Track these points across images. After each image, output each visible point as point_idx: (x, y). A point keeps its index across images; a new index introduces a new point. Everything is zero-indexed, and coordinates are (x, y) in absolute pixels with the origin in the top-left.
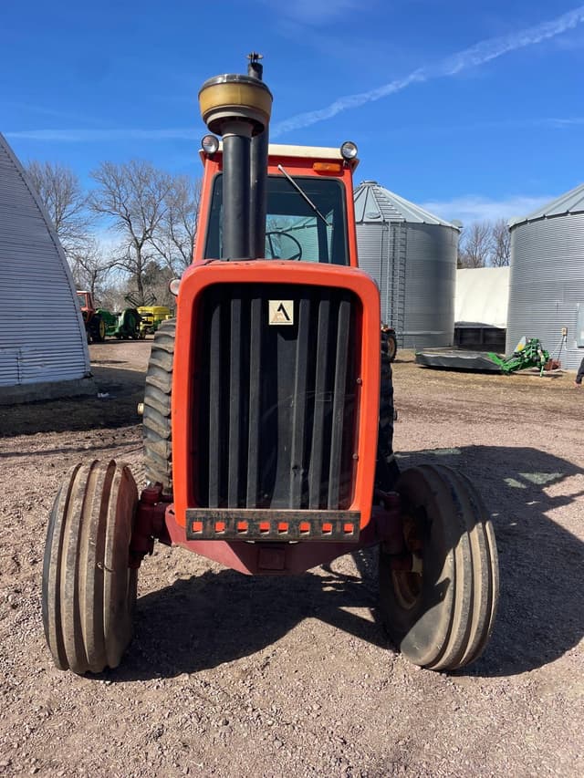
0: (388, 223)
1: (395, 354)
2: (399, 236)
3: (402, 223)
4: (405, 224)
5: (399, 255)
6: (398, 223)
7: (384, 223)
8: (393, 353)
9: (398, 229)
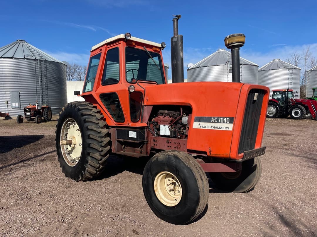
0: (37, 60)
1: (51, 117)
2: (43, 66)
3: (44, 60)
4: (46, 61)
5: (44, 74)
6: (42, 60)
7: (36, 60)
8: (50, 117)
9: (43, 63)
